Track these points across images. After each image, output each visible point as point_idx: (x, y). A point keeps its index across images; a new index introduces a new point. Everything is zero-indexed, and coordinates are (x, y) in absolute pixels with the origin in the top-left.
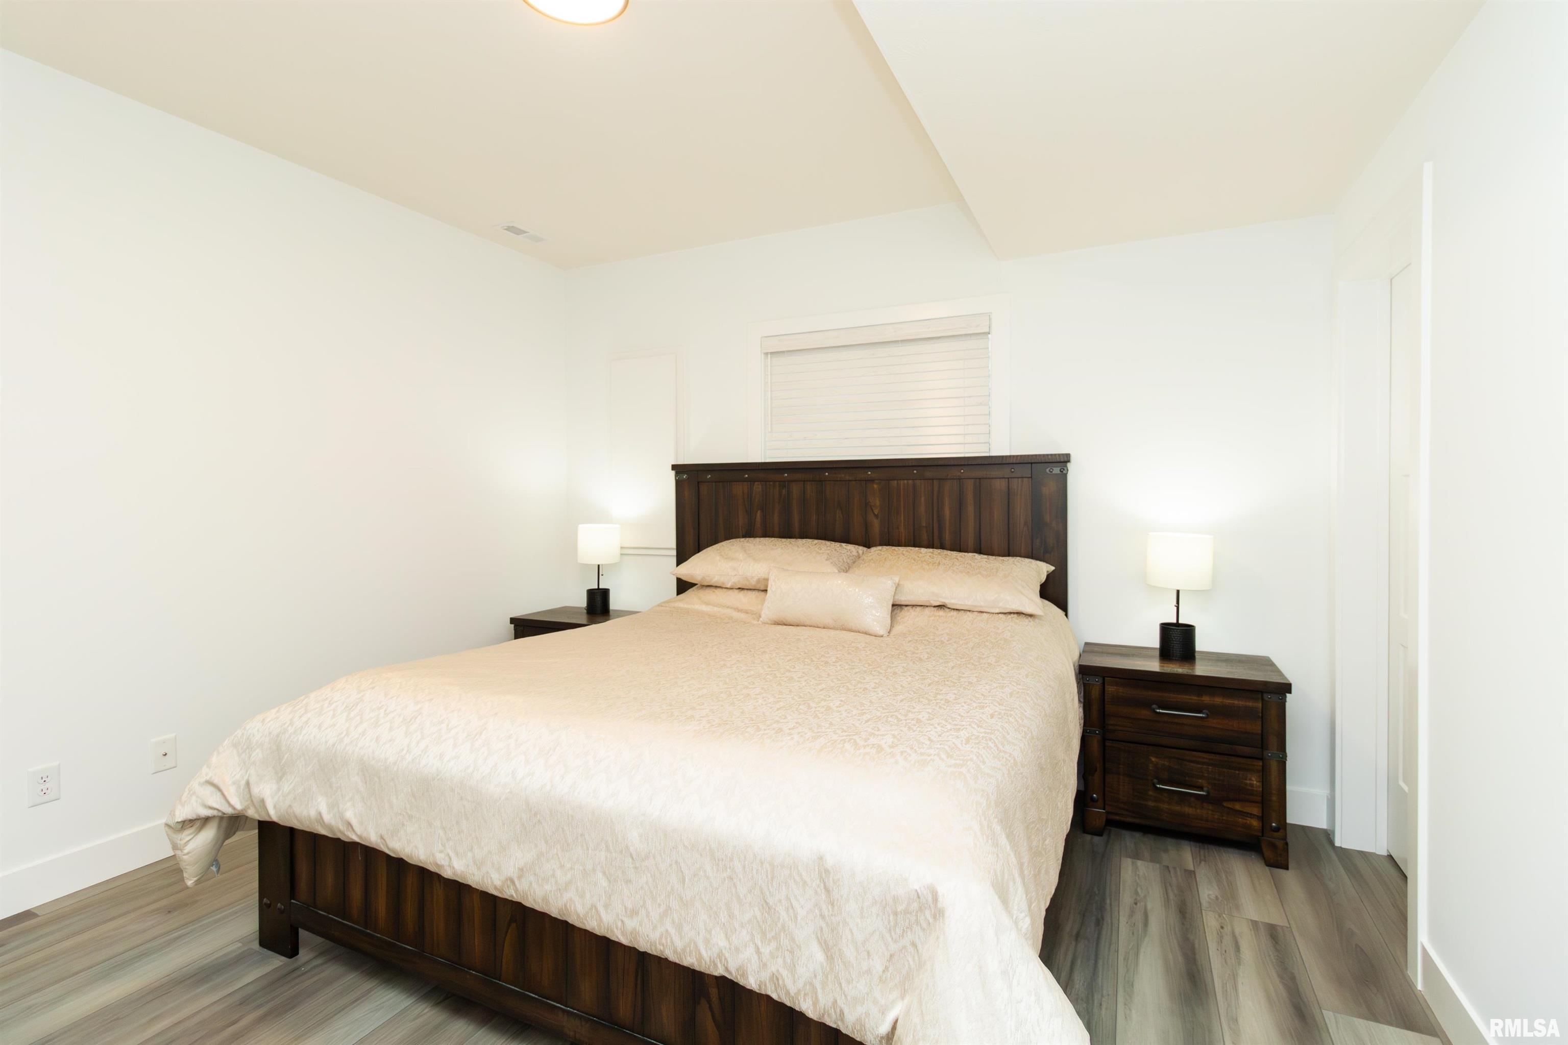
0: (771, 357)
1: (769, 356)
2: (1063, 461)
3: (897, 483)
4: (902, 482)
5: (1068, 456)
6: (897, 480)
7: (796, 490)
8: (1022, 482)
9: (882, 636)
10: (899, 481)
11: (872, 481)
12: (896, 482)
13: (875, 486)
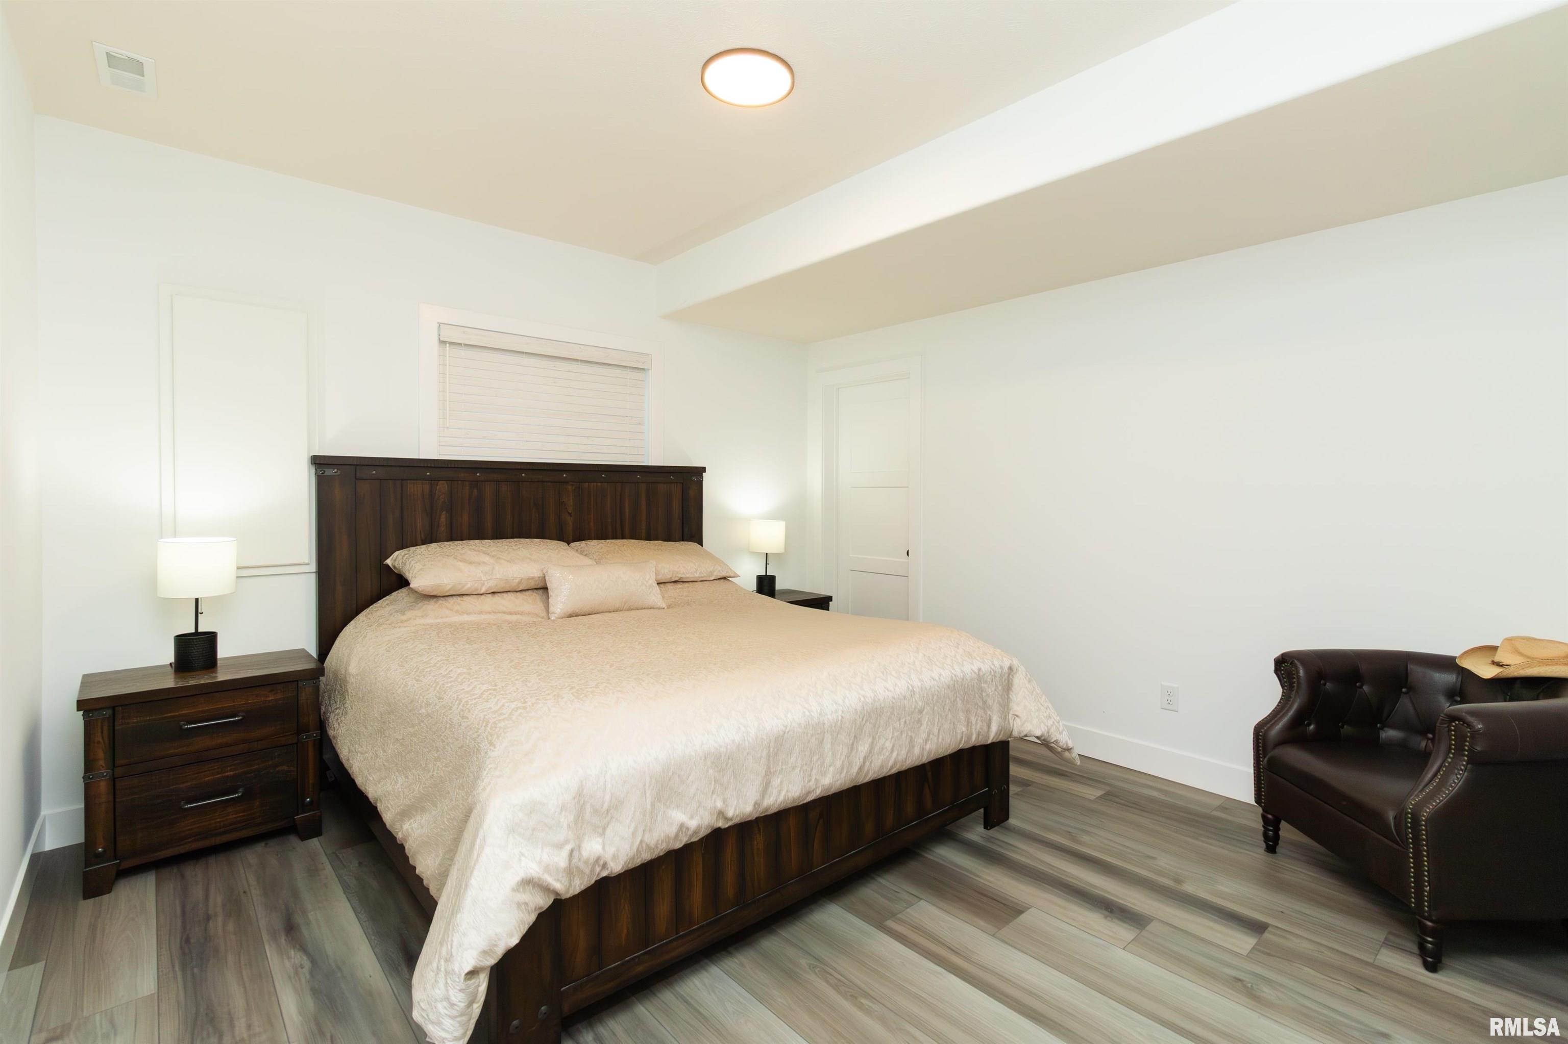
0: (449, 346)
1: (448, 345)
2: (699, 472)
3: (589, 485)
4: (592, 484)
5: (705, 468)
6: (589, 482)
7: (489, 490)
8: (677, 485)
9: (664, 609)
10: (590, 484)
11: (567, 483)
12: (587, 484)
13: (570, 487)
